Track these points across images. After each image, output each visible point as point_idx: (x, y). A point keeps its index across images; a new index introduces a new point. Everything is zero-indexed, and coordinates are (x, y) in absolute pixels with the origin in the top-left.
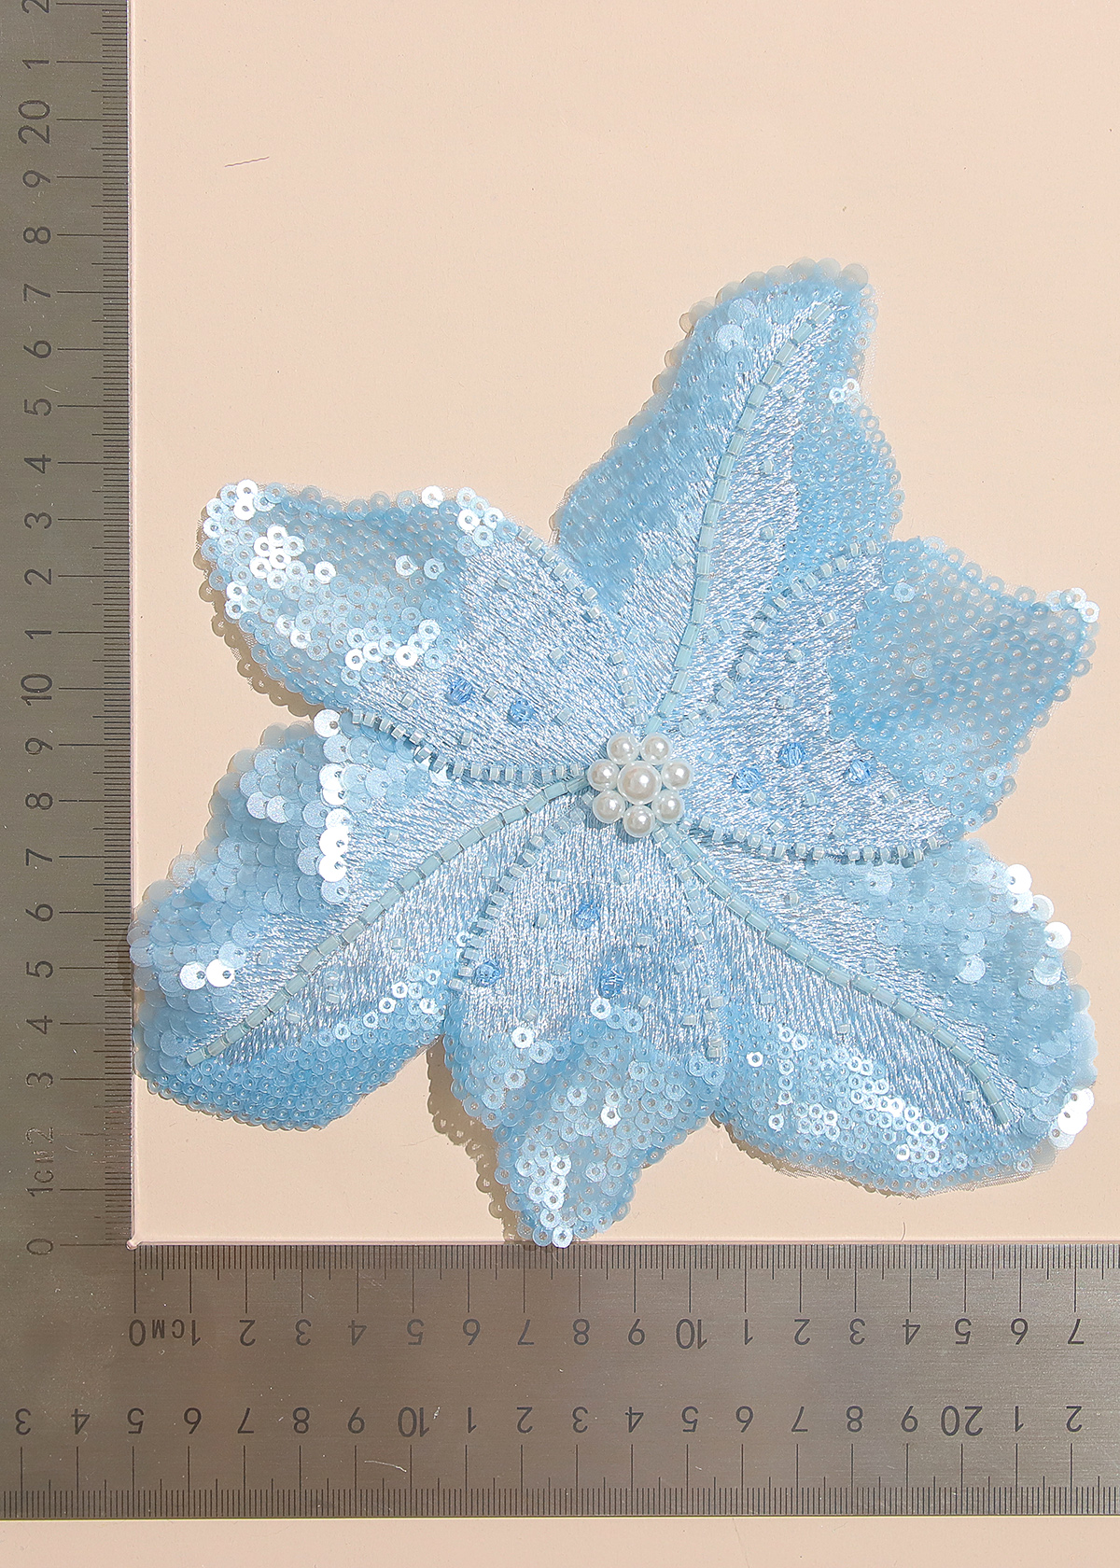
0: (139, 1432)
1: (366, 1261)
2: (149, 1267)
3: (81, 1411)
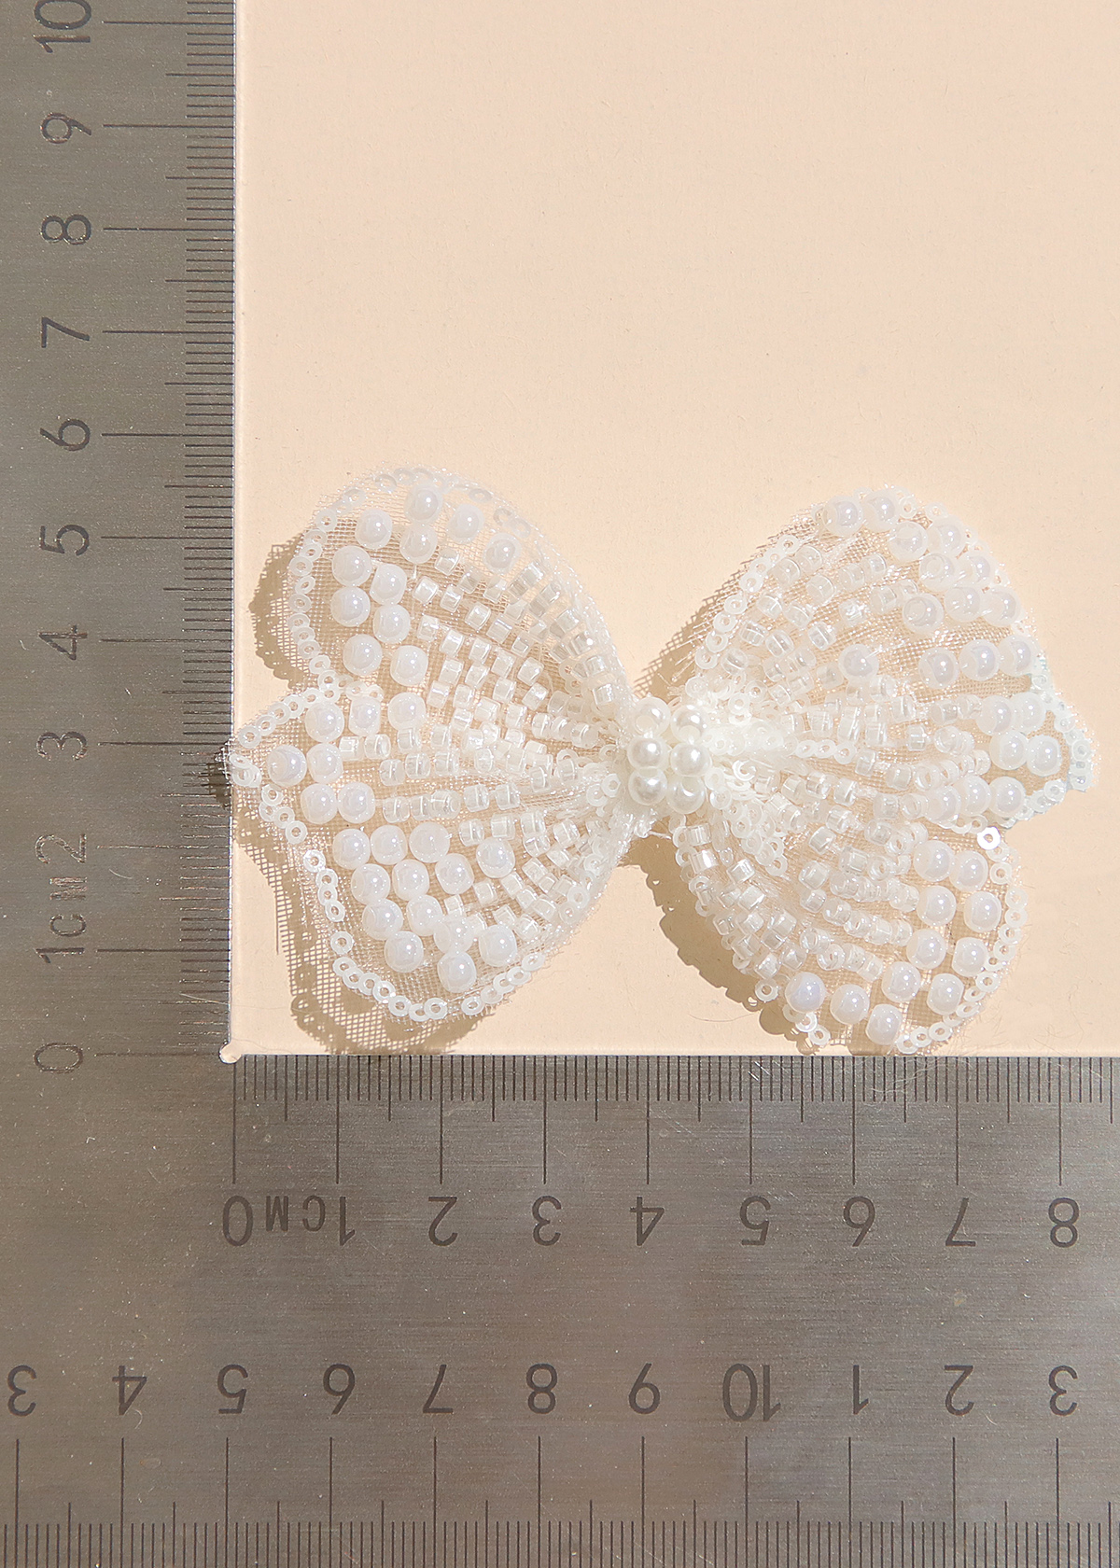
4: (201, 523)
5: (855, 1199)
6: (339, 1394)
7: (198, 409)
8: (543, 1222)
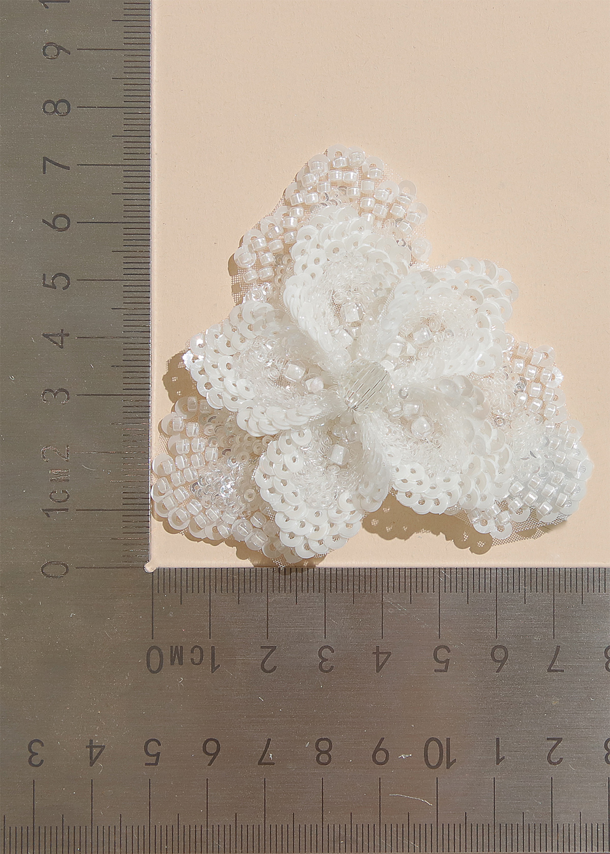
0: (156, 764)
1: (391, 584)
2: (167, 590)
3: (96, 742)
4: (133, 271)
5: (496, 647)
6: (211, 755)
7: (131, 208)
8: (324, 660)
